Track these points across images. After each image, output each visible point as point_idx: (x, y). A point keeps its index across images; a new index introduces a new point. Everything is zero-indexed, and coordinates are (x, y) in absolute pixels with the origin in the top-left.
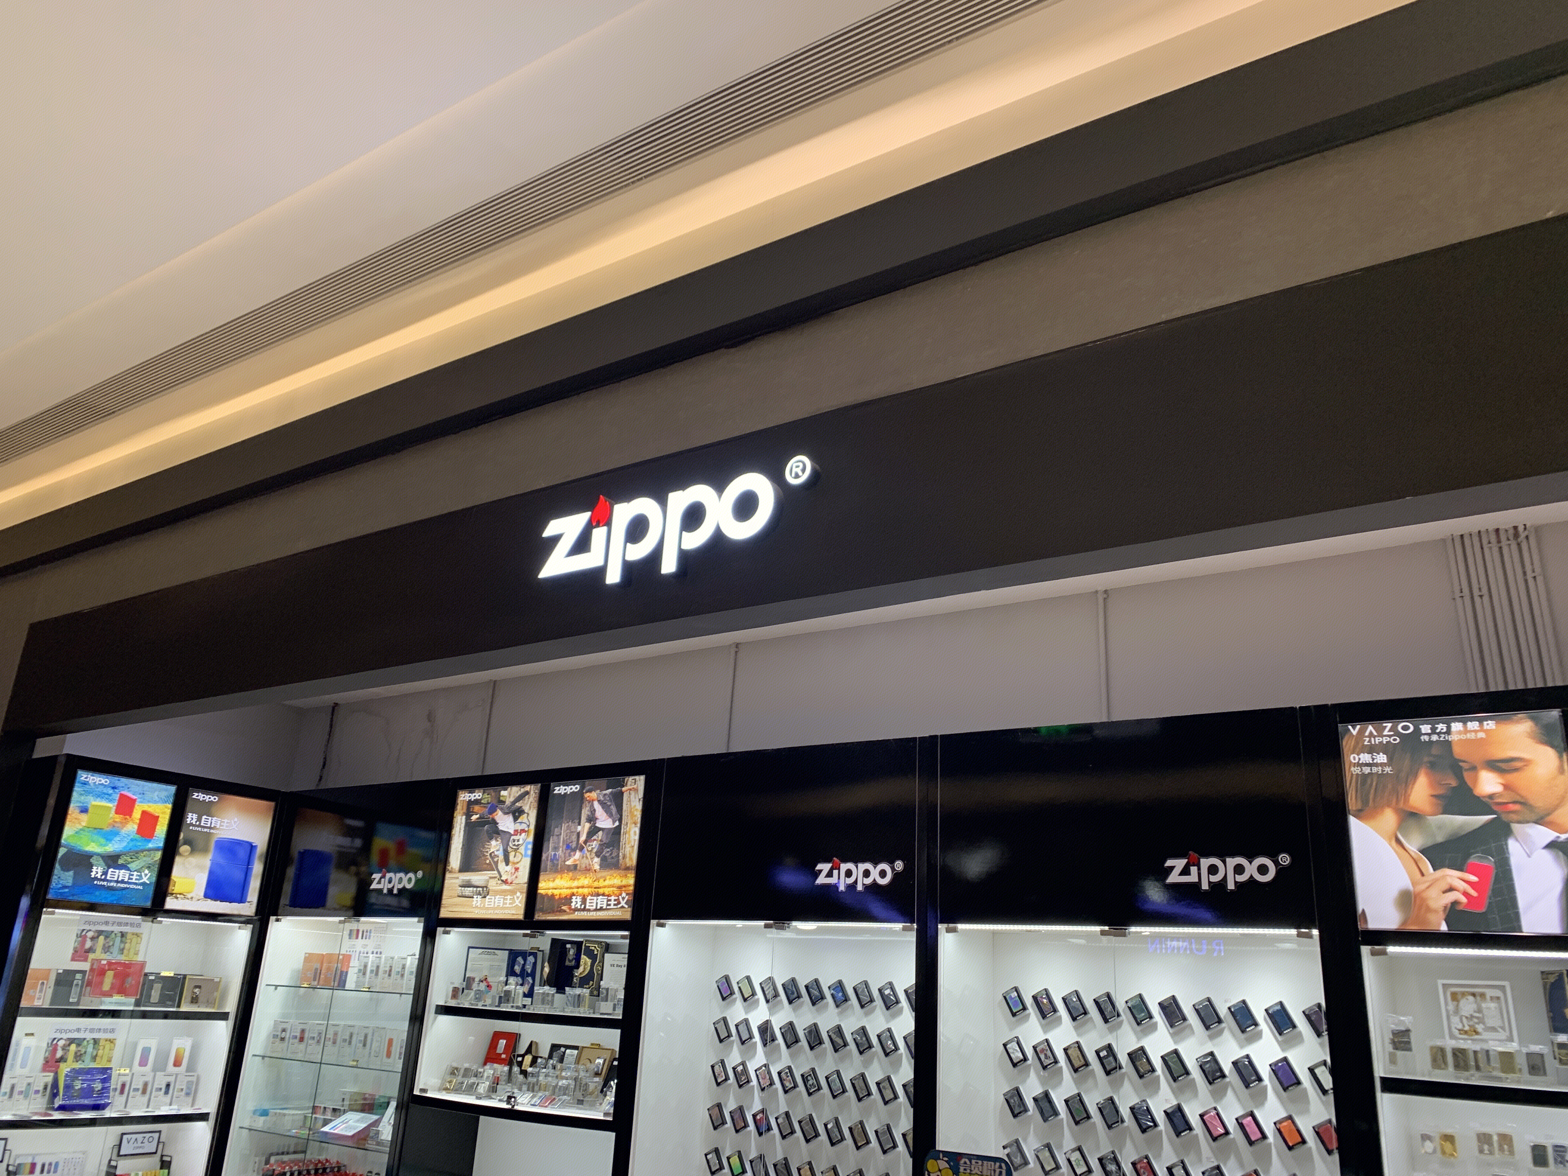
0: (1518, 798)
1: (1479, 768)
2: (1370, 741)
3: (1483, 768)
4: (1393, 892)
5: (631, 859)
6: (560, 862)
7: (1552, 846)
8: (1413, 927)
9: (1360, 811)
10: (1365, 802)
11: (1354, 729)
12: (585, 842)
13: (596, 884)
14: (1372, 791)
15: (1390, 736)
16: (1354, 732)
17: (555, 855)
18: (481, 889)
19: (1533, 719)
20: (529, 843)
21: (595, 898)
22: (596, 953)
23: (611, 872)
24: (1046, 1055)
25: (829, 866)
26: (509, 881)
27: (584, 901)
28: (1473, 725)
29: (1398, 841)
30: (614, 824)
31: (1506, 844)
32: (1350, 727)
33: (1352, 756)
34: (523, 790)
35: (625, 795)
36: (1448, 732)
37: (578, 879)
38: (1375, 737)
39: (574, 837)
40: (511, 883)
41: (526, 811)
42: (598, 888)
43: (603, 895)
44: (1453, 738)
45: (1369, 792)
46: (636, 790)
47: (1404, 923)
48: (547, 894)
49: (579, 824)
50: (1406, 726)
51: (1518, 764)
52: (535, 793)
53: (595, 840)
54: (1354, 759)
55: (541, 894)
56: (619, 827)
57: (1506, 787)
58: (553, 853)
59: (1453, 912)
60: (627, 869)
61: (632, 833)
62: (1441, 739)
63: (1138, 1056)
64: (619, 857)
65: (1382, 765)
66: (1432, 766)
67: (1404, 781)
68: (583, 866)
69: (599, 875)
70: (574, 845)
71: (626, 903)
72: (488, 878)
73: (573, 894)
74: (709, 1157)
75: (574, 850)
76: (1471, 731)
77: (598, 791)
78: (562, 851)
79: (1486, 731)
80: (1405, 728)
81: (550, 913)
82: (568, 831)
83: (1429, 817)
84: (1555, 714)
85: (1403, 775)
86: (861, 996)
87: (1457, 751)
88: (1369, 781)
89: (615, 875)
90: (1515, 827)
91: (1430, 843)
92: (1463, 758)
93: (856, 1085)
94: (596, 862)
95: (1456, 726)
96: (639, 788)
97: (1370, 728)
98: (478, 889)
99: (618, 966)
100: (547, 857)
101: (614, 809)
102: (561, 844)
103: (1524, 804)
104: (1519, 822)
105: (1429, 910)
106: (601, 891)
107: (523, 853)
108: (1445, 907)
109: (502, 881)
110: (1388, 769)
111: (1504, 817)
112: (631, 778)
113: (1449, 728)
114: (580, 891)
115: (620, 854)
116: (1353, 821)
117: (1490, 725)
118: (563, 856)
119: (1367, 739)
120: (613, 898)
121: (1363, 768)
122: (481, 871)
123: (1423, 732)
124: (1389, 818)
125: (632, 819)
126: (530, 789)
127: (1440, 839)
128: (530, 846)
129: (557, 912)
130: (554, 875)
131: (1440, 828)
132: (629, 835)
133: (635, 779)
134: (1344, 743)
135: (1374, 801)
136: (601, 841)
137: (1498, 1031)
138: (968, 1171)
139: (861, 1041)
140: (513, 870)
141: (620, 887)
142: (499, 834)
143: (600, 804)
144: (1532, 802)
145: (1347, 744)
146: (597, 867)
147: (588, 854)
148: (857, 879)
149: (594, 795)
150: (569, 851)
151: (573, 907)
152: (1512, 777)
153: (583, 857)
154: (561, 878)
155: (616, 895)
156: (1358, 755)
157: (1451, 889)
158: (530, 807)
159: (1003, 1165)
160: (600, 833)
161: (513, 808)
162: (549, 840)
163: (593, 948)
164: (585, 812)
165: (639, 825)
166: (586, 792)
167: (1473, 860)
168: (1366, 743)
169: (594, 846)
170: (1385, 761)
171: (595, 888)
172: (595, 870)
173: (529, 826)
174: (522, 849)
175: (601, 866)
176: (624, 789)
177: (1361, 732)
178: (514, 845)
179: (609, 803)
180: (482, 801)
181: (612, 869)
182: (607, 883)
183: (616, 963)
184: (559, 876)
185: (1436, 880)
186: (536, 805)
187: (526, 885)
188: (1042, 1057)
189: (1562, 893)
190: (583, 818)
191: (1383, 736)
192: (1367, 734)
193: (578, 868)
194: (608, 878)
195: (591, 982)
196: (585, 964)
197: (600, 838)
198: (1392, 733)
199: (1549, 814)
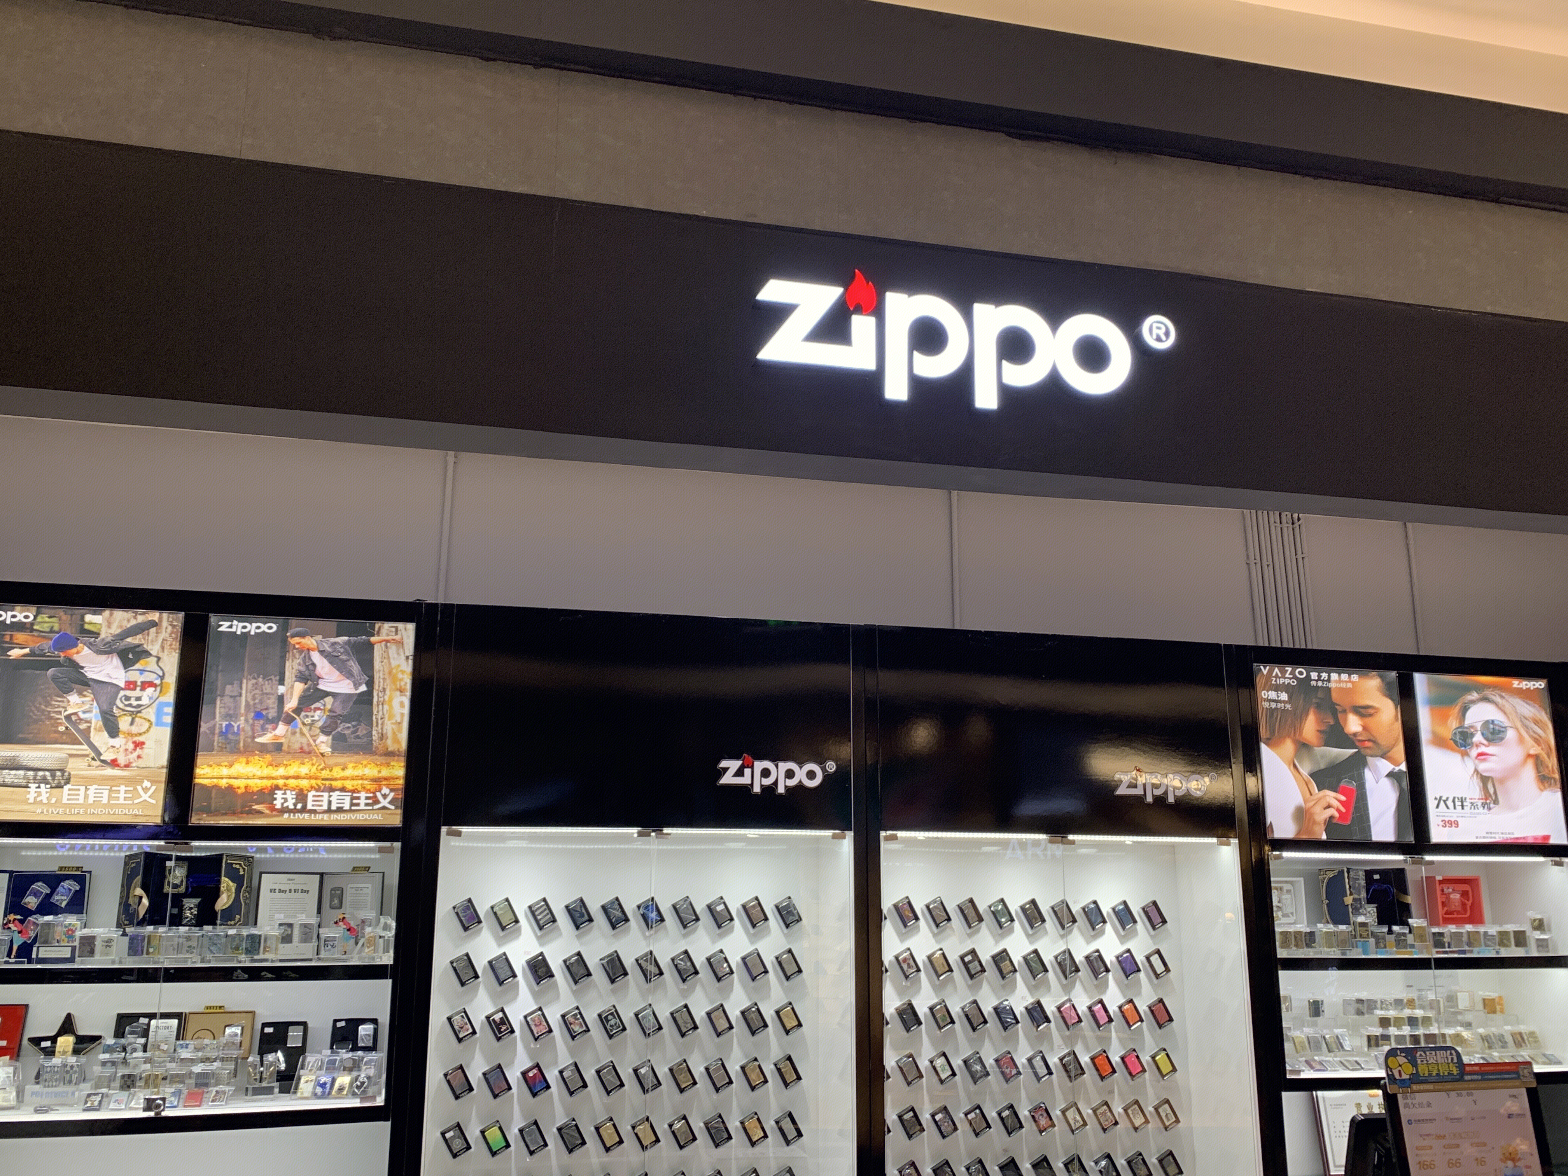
0: (1371, 738)
1: (1348, 711)
2: (1276, 681)
3: (1350, 712)
4: (1291, 809)
5: (396, 741)
6: (242, 737)
7: (1391, 775)
8: (1304, 837)
9: (1269, 739)
10: (1272, 732)
11: (1265, 669)
12: (298, 711)
13: (325, 774)
14: (1277, 723)
15: (1290, 679)
16: (1265, 672)
17: (229, 726)
18: (47, 773)
19: (1381, 677)
20: (167, 704)
21: (326, 795)
22: (241, 873)
23: (356, 757)
24: (908, 964)
25: (739, 763)
26: (122, 761)
27: (301, 796)
28: (1344, 677)
29: (1295, 766)
30: (356, 689)
31: (1364, 773)
32: (1262, 667)
33: (1263, 692)
34: (141, 619)
35: (376, 647)
36: (1329, 680)
37: (286, 766)
38: (1280, 678)
39: (272, 702)
40: (127, 766)
41: (154, 653)
42: (332, 780)
43: (343, 789)
44: (1332, 685)
45: (1275, 725)
46: (400, 643)
47: (1299, 833)
48: (216, 786)
49: (282, 682)
50: (1301, 672)
51: (1371, 711)
52: (174, 626)
53: (319, 709)
54: (1265, 695)
55: (203, 786)
56: (369, 694)
57: (1365, 728)
58: (224, 724)
59: (1330, 824)
60: (390, 754)
61: (396, 703)
62: (1324, 685)
63: (1000, 958)
64: (371, 736)
65: (1284, 702)
66: (1318, 706)
67: (1299, 717)
68: (297, 746)
69: (331, 761)
70: (272, 713)
71: (390, 803)
72: (65, 755)
73: (277, 788)
74: (448, 1135)
75: (275, 722)
76: (1343, 682)
77: (320, 637)
78: (246, 721)
79: (1353, 683)
80: (1301, 673)
81: (226, 814)
82: (257, 691)
83: (1315, 748)
84: (1393, 674)
85: (1298, 712)
86: (682, 915)
87: (1334, 695)
88: (1275, 715)
89: (365, 762)
90: (1369, 759)
91: (1316, 769)
92: (1338, 703)
93: (678, 1019)
94: (324, 743)
95: (1334, 676)
96: (405, 641)
97: (1276, 670)
98: (41, 773)
99: (280, 891)
100: (212, 730)
101: (355, 667)
102: (243, 711)
103: (1374, 742)
104: (1371, 756)
105: (1315, 823)
106: (338, 784)
107: (153, 719)
108: (1325, 821)
109: (103, 761)
110: (1288, 706)
111: (1363, 752)
112: (387, 626)
113: (1329, 677)
114: (292, 783)
115: (374, 733)
116: (1264, 747)
117: (1355, 677)
118: (248, 728)
119: (1274, 679)
120: (363, 795)
121: (1272, 703)
122: (44, 743)
123: (1313, 678)
124: (1289, 746)
125: (394, 682)
126: (160, 619)
127: (1322, 766)
128: (170, 710)
129: (242, 813)
130: (231, 758)
131: (1322, 757)
132: (391, 707)
133: (396, 628)
134: (1257, 681)
135: (1278, 732)
136: (330, 711)
137: (1289, 917)
138: (1425, 1062)
139: (685, 967)
140: (131, 746)
141: (377, 780)
142: (89, 686)
143: (325, 657)
144: (1380, 741)
145: (1259, 681)
146: (326, 749)
147: (305, 730)
148: (777, 780)
149: (310, 642)
150: (261, 722)
151: (278, 806)
152: (1368, 720)
153: (294, 733)
154: (247, 763)
155: (368, 791)
156: (1268, 691)
157: (1329, 806)
158: (163, 648)
159: (1453, 1052)
160: (329, 700)
161: (122, 645)
162: (214, 702)
163: (238, 866)
164: (292, 667)
165: (408, 693)
166: (293, 636)
167: (1343, 784)
168: (1273, 682)
169: (316, 718)
170: (1287, 699)
171: (323, 779)
172: (322, 754)
173: (162, 678)
174: (150, 714)
175: (334, 749)
176: (373, 639)
177: (1270, 672)
178: (130, 705)
179: (344, 657)
180: (35, 627)
181: (358, 753)
182: (349, 772)
183: (277, 887)
184: (243, 760)
185: (1320, 799)
186: (177, 645)
187: (165, 771)
188: (905, 966)
189: (1395, 811)
190: (289, 675)
191: (1285, 678)
192: (1274, 675)
193: (285, 748)
194: (351, 765)
195: (238, 916)
196: (228, 890)
197: (329, 707)
198: (1291, 676)
199: (1389, 751)
